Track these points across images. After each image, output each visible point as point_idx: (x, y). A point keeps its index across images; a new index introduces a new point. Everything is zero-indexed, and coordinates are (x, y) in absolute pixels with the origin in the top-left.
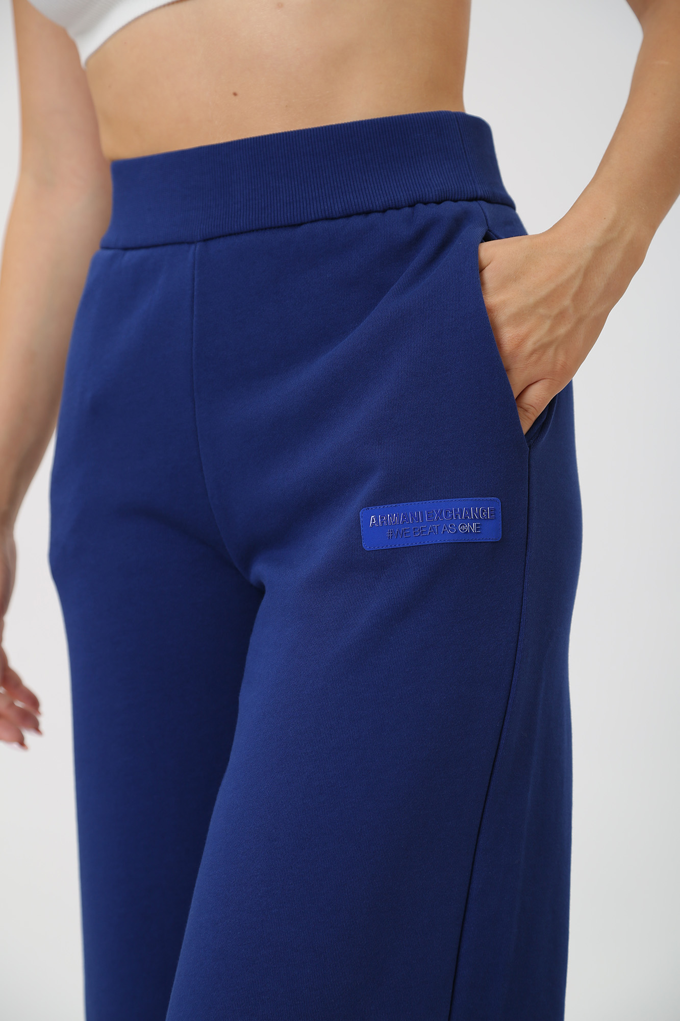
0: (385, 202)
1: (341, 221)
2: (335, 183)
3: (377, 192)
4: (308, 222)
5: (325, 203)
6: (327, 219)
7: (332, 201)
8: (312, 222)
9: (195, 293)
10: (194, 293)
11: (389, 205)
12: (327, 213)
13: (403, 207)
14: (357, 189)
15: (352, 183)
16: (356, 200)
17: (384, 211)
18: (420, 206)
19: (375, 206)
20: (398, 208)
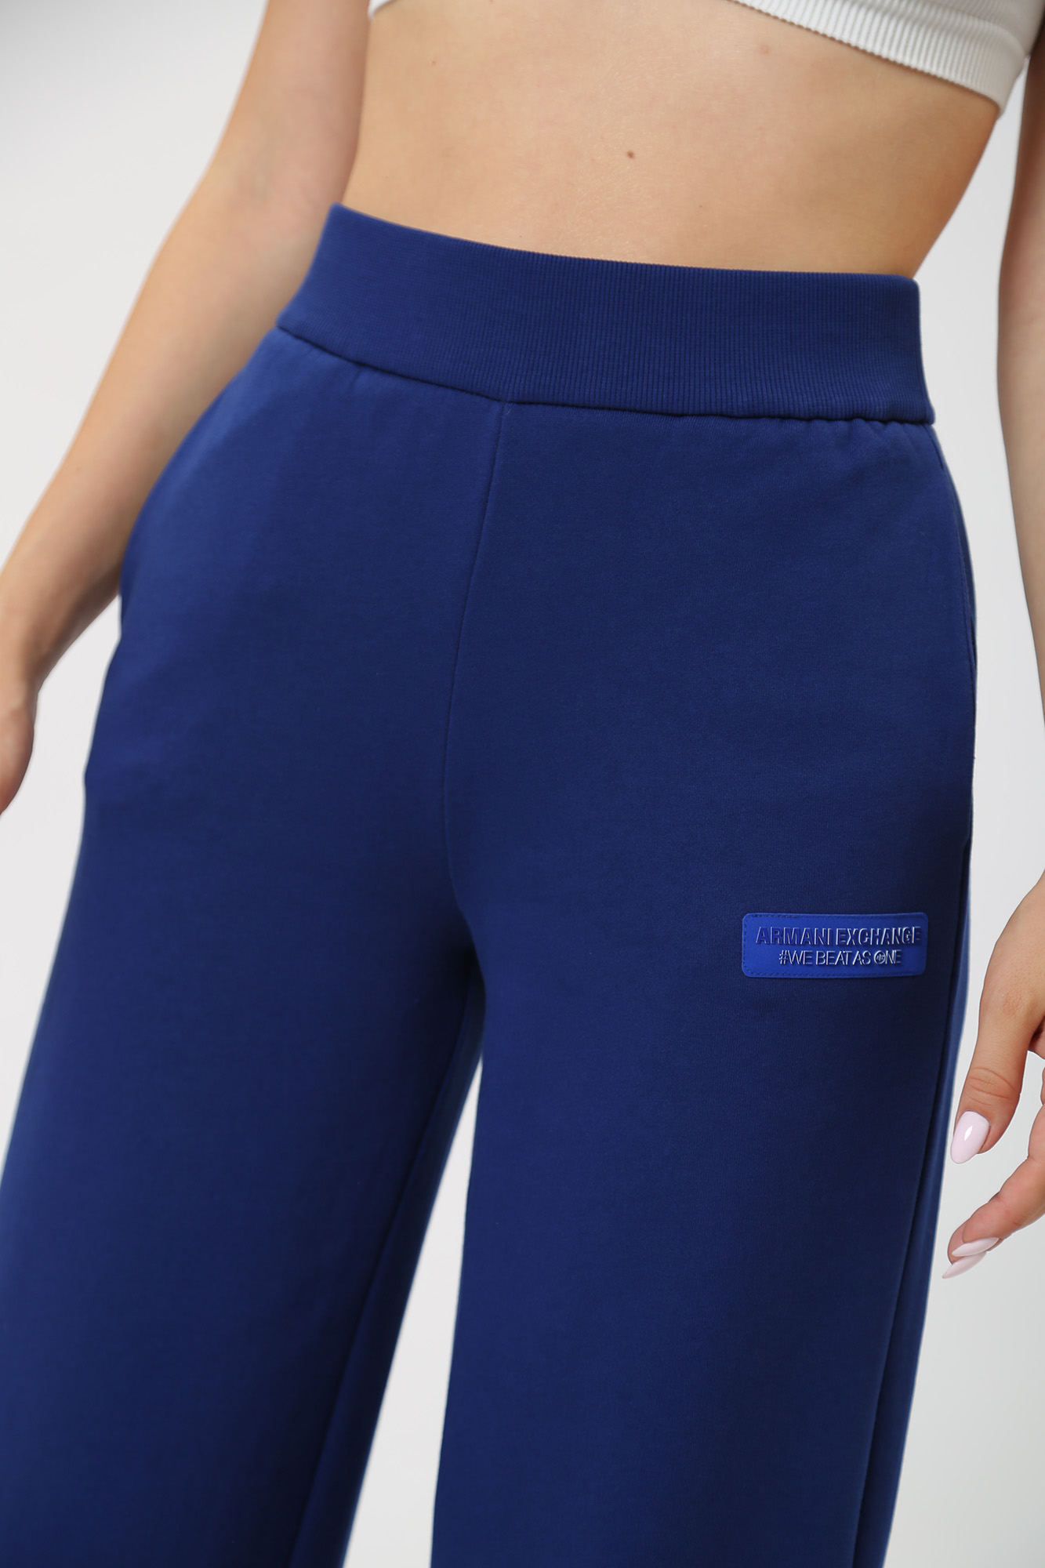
0: (813, 406)
1: (743, 423)
2: (742, 362)
3: (803, 387)
4: (692, 415)
5: (724, 391)
6: (722, 415)
7: (733, 389)
8: (700, 415)
9: (493, 484)
10: (490, 483)
11: (818, 412)
12: (724, 407)
13: (837, 419)
14: (773, 378)
15: (766, 366)
16: (770, 396)
17: (809, 420)
18: (860, 422)
19: (797, 409)
20: (829, 419)
